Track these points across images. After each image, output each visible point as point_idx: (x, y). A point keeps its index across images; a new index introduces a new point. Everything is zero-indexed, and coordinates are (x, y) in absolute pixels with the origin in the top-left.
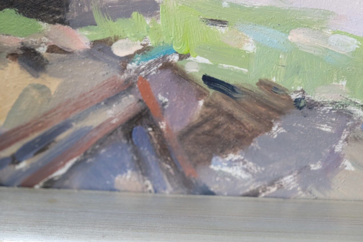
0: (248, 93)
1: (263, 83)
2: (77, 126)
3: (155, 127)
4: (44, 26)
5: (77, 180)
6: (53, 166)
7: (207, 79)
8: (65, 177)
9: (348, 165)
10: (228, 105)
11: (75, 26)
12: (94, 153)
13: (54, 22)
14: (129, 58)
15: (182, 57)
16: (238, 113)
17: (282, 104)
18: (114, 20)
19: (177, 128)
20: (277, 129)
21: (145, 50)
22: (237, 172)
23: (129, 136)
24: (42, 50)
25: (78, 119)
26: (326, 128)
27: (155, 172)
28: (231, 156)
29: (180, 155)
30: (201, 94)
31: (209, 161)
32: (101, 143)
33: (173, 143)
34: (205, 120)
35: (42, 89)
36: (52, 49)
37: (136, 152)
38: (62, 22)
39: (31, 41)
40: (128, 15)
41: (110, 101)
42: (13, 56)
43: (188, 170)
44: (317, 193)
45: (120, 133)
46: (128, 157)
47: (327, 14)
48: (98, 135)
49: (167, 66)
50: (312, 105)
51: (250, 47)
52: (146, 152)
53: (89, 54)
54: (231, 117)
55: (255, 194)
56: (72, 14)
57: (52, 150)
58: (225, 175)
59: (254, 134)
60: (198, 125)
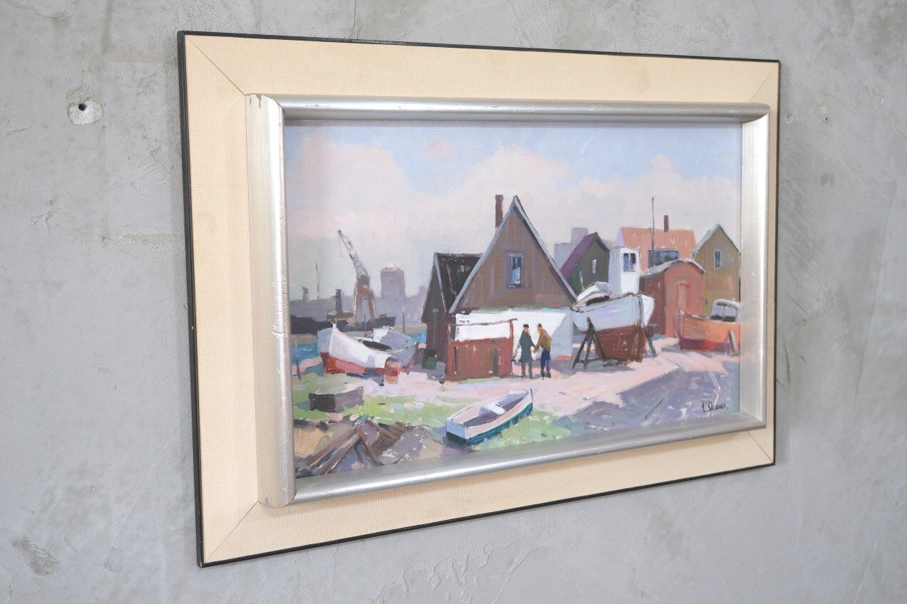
0: (393, 428)
1: (398, 423)
2: (339, 448)
3: (364, 444)
4: (328, 414)
5: (339, 469)
6: (331, 464)
7: (381, 425)
8: (335, 468)
9: (424, 447)
10: (387, 432)
11: (337, 413)
12: (344, 457)
13: (331, 412)
14: (355, 421)
15: (372, 418)
16: (390, 434)
17: (403, 429)
18: (350, 408)
19: (371, 443)
20: (402, 438)
21: (360, 417)
22: (391, 455)
23: (356, 449)
24: (327, 423)
25: (340, 445)
26: (417, 435)
27: (365, 461)
28: (389, 450)
29: (372, 454)
30: (378, 430)
31: (382, 453)
32: (347, 453)
33: (370, 449)
34: (380, 438)
35: (327, 437)
36: (330, 422)
37: (358, 454)
38: (333, 411)
39: (323, 420)
40: (355, 406)
41: (349, 437)
42: (317, 426)
43: (375, 458)
44: (415, 458)
45: (353, 448)
46: (356, 457)
47: (415, 396)
48: (346, 450)
49: (367, 422)
50: (412, 428)
51: (392, 411)
52: (363, 456)
53: (342, 422)
54: (388, 436)
55: (396, 462)
56: (336, 409)
57: (331, 459)
58: (387, 457)
59: (395, 441)
60: (379, 441)
